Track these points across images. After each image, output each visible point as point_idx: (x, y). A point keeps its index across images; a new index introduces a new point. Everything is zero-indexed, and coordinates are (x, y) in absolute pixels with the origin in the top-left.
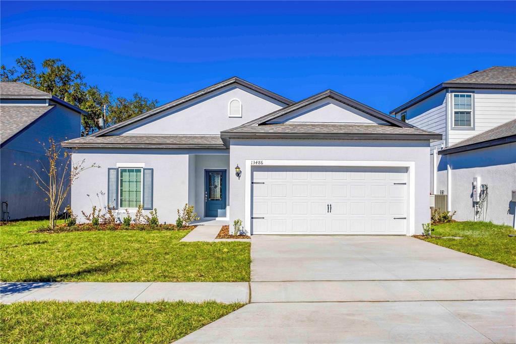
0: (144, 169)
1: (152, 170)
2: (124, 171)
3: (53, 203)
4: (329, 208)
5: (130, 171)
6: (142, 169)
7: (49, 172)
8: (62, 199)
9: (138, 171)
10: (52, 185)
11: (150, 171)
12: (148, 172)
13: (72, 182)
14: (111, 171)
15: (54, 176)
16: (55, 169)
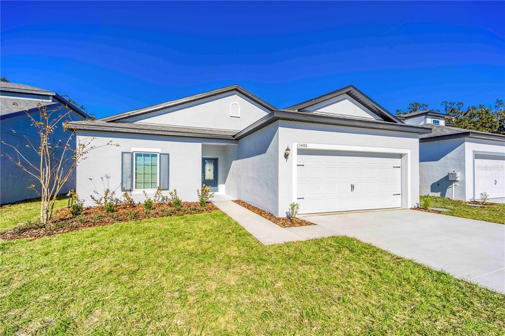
0: (161, 154)
1: (168, 155)
2: (139, 155)
3: (46, 190)
4: (353, 187)
5: (146, 155)
6: (158, 155)
7: (39, 150)
8: (60, 185)
9: (154, 155)
10: (44, 166)
11: (167, 156)
12: (164, 158)
13: (77, 164)
14: (125, 155)
15: (47, 155)
16: (48, 145)
